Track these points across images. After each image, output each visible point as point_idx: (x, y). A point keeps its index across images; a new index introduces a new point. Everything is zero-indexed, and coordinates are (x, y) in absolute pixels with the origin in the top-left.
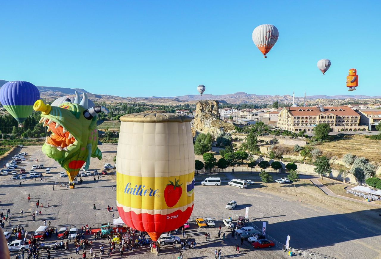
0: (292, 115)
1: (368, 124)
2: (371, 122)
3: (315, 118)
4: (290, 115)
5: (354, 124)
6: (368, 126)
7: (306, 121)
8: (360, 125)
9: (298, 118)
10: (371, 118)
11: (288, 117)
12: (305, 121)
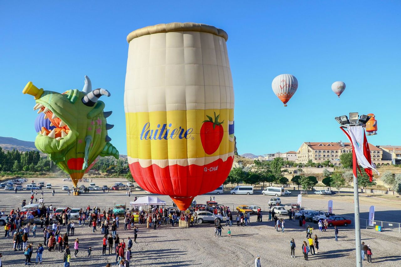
0: (313, 149)
1: (391, 159)
2: (394, 157)
3: (337, 152)
4: (310, 149)
5: (376, 159)
6: (391, 161)
7: (328, 156)
8: (382, 159)
9: (320, 152)
10: (393, 153)
11: (309, 151)
12: (326, 155)
